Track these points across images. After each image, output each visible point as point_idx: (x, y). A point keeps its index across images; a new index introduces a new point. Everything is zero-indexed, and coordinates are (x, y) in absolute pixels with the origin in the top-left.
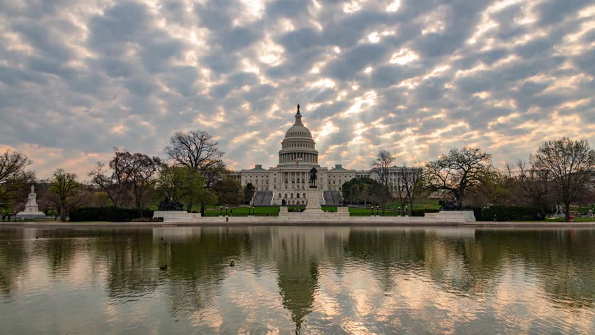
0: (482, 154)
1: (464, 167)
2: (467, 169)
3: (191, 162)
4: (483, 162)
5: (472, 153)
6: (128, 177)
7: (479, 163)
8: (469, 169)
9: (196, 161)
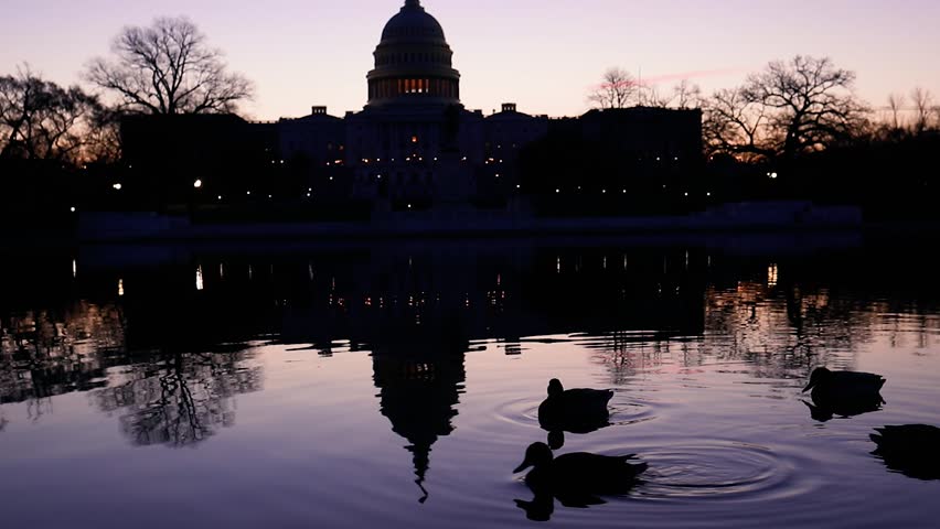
0: (836, 70)
1: (795, 102)
2: (801, 107)
3: (161, 99)
4: (838, 91)
5: (814, 68)
6: (14, 134)
7: (828, 91)
8: (806, 106)
9: (171, 94)
